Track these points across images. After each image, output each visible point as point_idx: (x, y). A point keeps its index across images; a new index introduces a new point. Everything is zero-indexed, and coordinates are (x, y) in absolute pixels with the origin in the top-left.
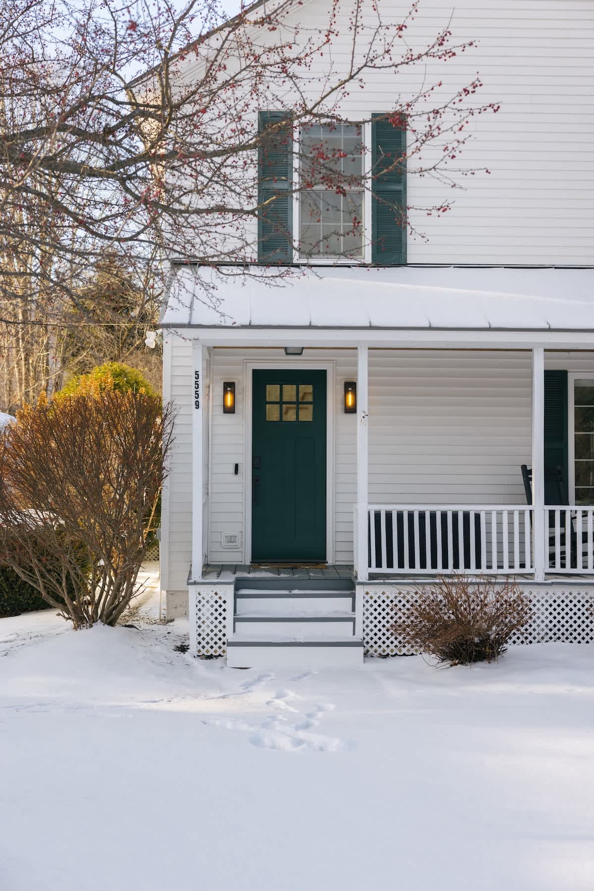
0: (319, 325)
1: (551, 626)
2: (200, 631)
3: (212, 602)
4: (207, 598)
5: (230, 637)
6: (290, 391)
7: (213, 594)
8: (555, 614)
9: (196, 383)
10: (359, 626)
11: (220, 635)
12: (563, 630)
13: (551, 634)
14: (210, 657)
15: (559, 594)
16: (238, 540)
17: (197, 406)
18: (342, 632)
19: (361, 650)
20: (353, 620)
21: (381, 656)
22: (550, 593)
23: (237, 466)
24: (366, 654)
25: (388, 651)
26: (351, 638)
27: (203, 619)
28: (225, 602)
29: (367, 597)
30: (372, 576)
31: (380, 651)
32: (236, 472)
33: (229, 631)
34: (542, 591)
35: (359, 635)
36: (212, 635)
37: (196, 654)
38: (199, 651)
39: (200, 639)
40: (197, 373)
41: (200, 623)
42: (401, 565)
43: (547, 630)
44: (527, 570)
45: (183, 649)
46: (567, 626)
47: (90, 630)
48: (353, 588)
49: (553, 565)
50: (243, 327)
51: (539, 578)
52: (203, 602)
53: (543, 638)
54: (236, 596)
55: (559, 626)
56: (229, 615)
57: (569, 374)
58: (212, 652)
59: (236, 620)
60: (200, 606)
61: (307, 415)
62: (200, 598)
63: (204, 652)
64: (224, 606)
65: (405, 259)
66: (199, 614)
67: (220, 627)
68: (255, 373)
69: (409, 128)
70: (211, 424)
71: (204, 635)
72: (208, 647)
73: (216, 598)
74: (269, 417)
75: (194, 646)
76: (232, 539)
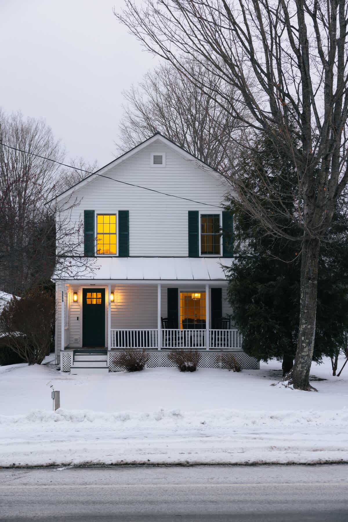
0: (96, 278)
1: (162, 363)
2: (64, 364)
3: (67, 356)
5: (72, 366)
6: (94, 295)
8: (164, 359)
9: (63, 295)
10: (108, 363)
11: (69, 366)
12: (166, 364)
14: (67, 372)
15: (165, 354)
16: (79, 339)
17: (63, 301)
18: (104, 364)
19: (108, 370)
20: (106, 361)
21: (114, 372)
22: (162, 354)
23: (78, 318)
24: (110, 371)
25: (116, 370)
26: (106, 366)
29: (111, 355)
30: (112, 349)
31: (114, 370)
32: (78, 319)
33: (72, 364)
34: (160, 353)
35: (108, 365)
36: (67, 365)
37: (62, 371)
39: (64, 367)
40: (63, 292)
41: (64, 362)
42: (120, 346)
43: (161, 364)
44: (156, 347)
45: (59, 369)
46: (167, 363)
47: (33, 366)
48: (107, 353)
49: (163, 346)
51: (159, 349)
52: (64, 356)
53: (160, 366)
54: (74, 355)
55: (165, 363)
56: (72, 360)
57: (179, 289)
58: (67, 370)
59: (73, 361)
60: (64, 357)
61: (99, 302)
62: (64, 355)
63: (65, 370)
64: (70, 357)
65: (129, 255)
66: (63, 360)
67: (69, 363)
68: (84, 289)
69: (130, 214)
70: (70, 304)
71: (65, 365)
72: (66, 369)
73: (68, 355)
74: (88, 303)
75: (62, 369)
76: (76, 340)
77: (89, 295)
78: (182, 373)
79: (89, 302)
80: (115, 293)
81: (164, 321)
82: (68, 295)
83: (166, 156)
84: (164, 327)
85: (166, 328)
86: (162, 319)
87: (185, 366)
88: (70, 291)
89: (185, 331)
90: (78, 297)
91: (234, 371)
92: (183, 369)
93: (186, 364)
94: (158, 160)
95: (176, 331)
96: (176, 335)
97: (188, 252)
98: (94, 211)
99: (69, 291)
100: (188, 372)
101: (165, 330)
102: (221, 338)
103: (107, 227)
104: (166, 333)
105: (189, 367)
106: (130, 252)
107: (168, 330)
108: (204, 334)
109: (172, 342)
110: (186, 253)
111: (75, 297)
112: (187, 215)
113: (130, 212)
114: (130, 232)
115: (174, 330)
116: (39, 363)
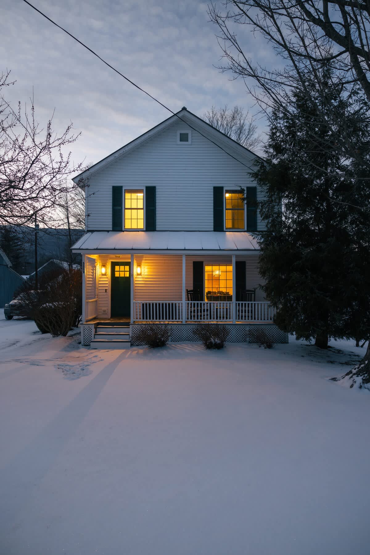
0: (117, 248)
4: (86, 328)
5: (93, 340)
6: (122, 268)
7: (88, 327)
8: (188, 333)
9: (84, 266)
10: (131, 337)
11: (90, 339)
12: (191, 337)
13: (187, 339)
15: (189, 327)
16: (107, 311)
17: (84, 272)
18: (125, 338)
19: (129, 344)
20: (129, 335)
22: (187, 327)
23: (106, 290)
24: (131, 345)
25: (138, 344)
26: (128, 340)
27: (85, 334)
28: (91, 329)
29: (133, 328)
30: (135, 322)
31: (136, 344)
33: (93, 338)
34: (185, 326)
35: (131, 339)
36: (88, 339)
38: (84, 344)
39: (84, 340)
40: (84, 263)
42: (143, 319)
44: (181, 320)
45: (80, 343)
48: (129, 326)
49: (188, 319)
50: (94, 249)
51: (184, 322)
52: (85, 329)
53: (185, 340)
54: (96, 328)
55: (189, 336)
56: (93, 333)
57: (204, 263)
58: (88, 344)
59: (95, 335)
60: (84, 331)
61: (127, 275)
62: (84, 328)
64: (91, 331)
65: (156, 229)
66: (84, 333)
67: (90, 337)
68: (112, 263)
69: (157, 190)
70: (99, 277)
71: (85, 339)
72: (86, 342)
73: (89, 328)
74: (116, 276)
75: (82, 343)
76: (104, 311)
77: (117, 268)
78: (208, 351)
79: (117, 274)
80: (142, 267)
81: (189, 293)
82: (97, 268)
83: (192, 134)
84: (190, 299)
85: (191, 301)
86: (188, 291)
87: (211, 343)
88: (99, 264)
89: (210, 303)
90: (106, 270)
91: (265, 348)
92: (210, 346)
93: (212, 340)
94: (184, 138)
95: (201, 304)
96: (201, 307)
97: (213, 227)
98: (122, 187)
99: (97, 265)
100: (215, 350)
101: (190, 302)
102: (248, 310)
103: (134, 202)
104: (191, 305)
105: (216, 344)
106: (157, 226)
107: (193, 302)
108: (230, 306)
109: (197, 314)
110: (212, 227)
111: (103, 270)
112: (212, 191)
113: (157, 187)
114: (157, 207)
115: (199, 302)
116: (64, 335)
